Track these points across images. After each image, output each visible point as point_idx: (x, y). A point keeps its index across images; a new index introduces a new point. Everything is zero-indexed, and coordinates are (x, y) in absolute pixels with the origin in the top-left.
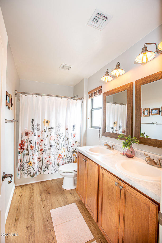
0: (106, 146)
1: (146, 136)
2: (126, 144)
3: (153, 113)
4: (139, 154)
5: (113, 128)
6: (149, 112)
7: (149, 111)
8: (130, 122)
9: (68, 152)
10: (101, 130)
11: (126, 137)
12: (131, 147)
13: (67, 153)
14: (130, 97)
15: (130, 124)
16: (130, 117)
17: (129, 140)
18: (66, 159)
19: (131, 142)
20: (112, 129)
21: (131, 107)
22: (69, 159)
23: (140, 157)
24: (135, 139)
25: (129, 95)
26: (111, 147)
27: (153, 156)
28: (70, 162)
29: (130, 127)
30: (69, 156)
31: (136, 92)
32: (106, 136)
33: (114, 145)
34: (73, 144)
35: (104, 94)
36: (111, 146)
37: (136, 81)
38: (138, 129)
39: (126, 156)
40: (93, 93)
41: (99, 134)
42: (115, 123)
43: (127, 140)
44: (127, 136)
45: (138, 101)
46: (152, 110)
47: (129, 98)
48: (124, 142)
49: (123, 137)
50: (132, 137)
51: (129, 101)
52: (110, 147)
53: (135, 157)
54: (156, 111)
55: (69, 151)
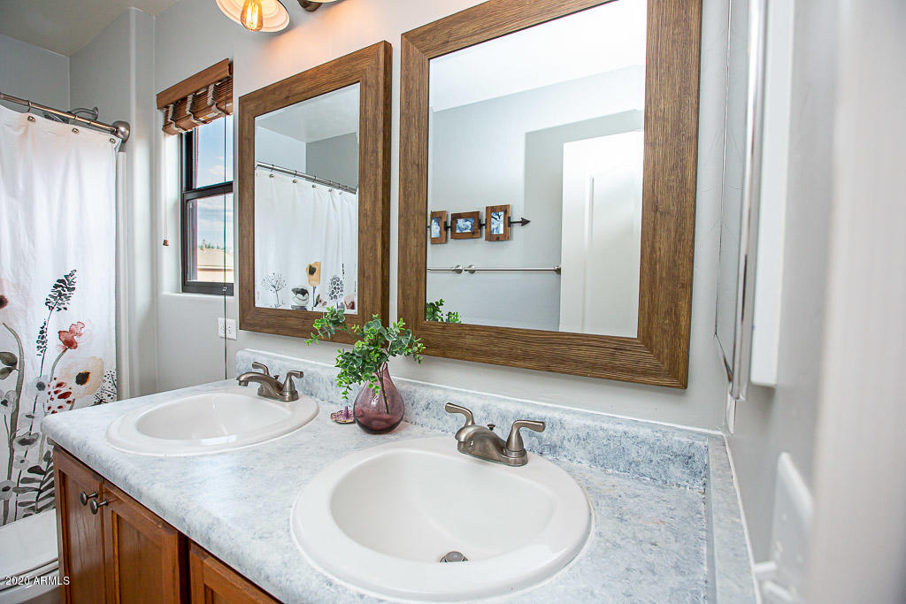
0: (255, 386)
1: (450, 313)
2: (356, 368)
3: (458, 231)
4: (423, 403)
5: (304, 292)
6: (446, 228)
7: (446, 223)
8: (374, 249)
9: (16, 445)
10: (234, 301)
11: (356, 328)
12: (384, 378)
13: (12, 451)
14: (375, 116)
15: (376, 256)
16: (373, 223)
17: (374, 343)
18: (6, 489)
19: (384, 351)
20: (300, 296)
21: (380, 172)
22: (37, 485)
23: (426, 420)
24: (402, 334)
25: (369, 108)
26: (280, 388)
27: (484, 409)
28: (41, 505)
29: (374, 273)
30: (31, 470)
31: (406, 93)
32: (258, 328)
33: (296, 375)
34: (63, 390)
35: (243, 100)
36: (282, 380)
37: (405, 35)
38: (414, 284)
39: (356, 425)
40: (184, 99)
41: (221, 320)
42: (312, 271)
43: (359, 344)
44: (363, 318)
45: (414, 139)
46: (456, 217)
47: (370, 126)
48: (347, 353)
49: (338, 329)
50: (385, 323)
51: (370, 140)
52: (276, 388)
53: (402, 422)
54: (468, 223)
55: (24, 442)
